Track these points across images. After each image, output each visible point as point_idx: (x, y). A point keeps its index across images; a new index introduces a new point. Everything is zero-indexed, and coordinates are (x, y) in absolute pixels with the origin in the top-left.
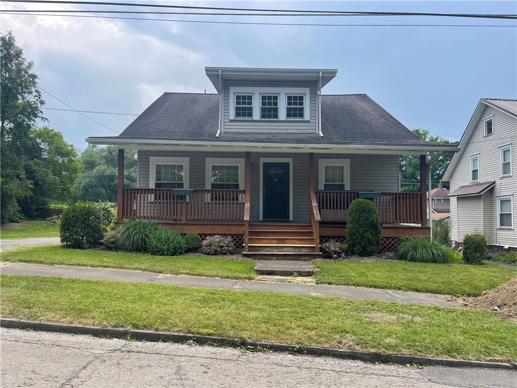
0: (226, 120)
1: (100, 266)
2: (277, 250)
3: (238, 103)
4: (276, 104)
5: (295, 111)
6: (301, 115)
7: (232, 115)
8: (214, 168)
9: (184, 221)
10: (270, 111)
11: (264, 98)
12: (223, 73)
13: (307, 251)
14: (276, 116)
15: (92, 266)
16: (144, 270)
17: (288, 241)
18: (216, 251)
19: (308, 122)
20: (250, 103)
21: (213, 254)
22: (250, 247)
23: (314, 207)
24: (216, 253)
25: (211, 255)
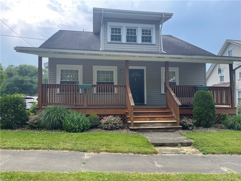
0: (105, 43)
1: (32, 148)
2: (151, 125)
3: (112, 32)
4: (135, 34)
5: (147, 39)
6: (150, 41)
7: (109, 40)
8: (98, 72)
9: (85, 106)
10: (132, 38)
11: (128, 30)
12: (105, 12)
13: (171, 125)
14: (135, 41)
15: (25, 149)
16: (71, 150)
17: (156, 119)
18: (112, 127)
19: (155, 45)
20: (120, 33)
21: (110, 130)
22: (134, 123)
23: (173, 96)
24: (112, 129)
25: (108, 130)
